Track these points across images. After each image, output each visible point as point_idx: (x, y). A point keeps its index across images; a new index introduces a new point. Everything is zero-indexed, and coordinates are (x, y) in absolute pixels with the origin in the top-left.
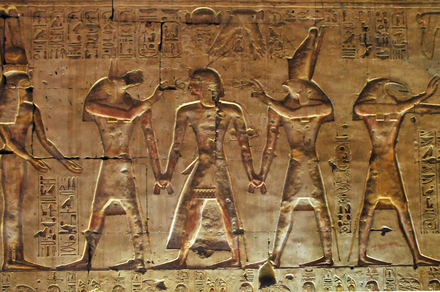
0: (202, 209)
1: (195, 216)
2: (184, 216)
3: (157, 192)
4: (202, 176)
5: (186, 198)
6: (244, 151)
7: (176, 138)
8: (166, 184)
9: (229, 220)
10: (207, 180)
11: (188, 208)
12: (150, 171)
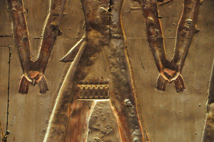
0: (89, 115)
1: (79, 128)
2: (63, 127)
3: (24, 89)
4: (90, 64)
5: (67, 99)
6: (150, 25)
7: (53, 7)
8: (37, 78)
9: (129, 134)
10: (97, 70)
11: (68, 114)
12: (15, 57)
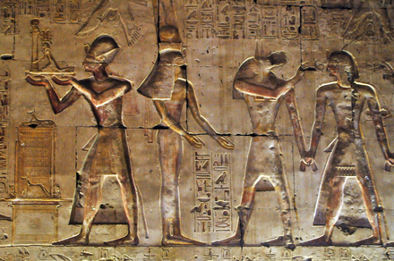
0: (343, 186)
1: (338, 193)
2: (328, 193)
3: (303, 169)
4: (343, 154)
5: (330, 174)
6: (378, 130)
7: (317, 117)
8: (310, 162)
9: (369, 198)
10: (348, 158)
11: (331, 184)
12: (296, 148)
